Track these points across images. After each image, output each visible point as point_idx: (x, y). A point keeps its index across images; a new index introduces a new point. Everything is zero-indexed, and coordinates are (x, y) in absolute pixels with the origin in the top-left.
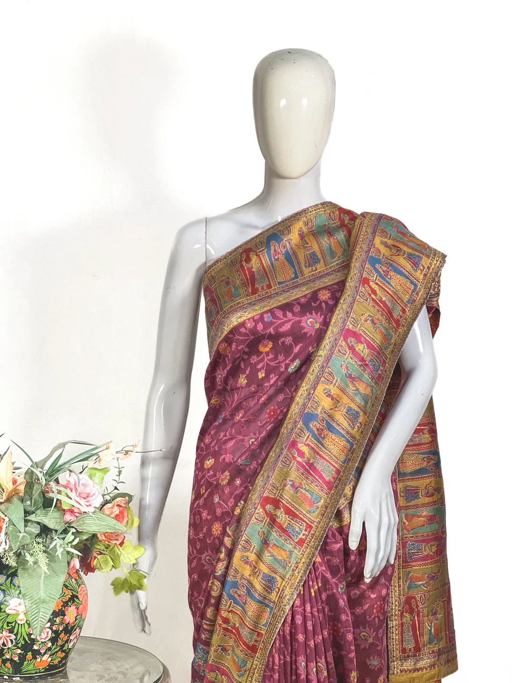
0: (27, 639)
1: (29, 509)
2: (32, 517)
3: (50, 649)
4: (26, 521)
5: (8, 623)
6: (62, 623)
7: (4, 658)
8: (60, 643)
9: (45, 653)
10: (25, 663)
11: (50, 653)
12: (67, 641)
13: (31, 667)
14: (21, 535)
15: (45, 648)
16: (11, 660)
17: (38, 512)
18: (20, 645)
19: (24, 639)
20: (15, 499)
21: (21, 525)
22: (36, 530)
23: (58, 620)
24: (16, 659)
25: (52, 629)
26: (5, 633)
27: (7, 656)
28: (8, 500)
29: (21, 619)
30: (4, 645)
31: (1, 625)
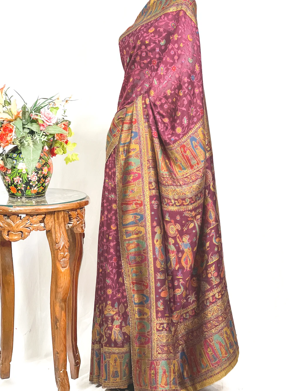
0: (27, 180)
1: (24, 123)
2: (26, 126)
3: (37, 185)
4: (24, 128)
5: (19, 173)
6: (42, 173)
8: (41, 182)
9: (35, 186)
10: (27, 191)
11: (37, 187)
12: (44, 182)
13: (29, 193)
14: (21, 133)
15: (35, 184)
16: (21, 190)
17: (29, 124)
18: (24, 183)
19: (26, 180)
20: (18, 119)
21: (21, 129)
22: (28, 131)
23: (40, 172)
24: (23, 189)
25: (37, 176)
26: (18, 178)
27: (19, 188)
28: (16, 119)
29: (24, 171)
30: (17, 183)
31: (15, 174)
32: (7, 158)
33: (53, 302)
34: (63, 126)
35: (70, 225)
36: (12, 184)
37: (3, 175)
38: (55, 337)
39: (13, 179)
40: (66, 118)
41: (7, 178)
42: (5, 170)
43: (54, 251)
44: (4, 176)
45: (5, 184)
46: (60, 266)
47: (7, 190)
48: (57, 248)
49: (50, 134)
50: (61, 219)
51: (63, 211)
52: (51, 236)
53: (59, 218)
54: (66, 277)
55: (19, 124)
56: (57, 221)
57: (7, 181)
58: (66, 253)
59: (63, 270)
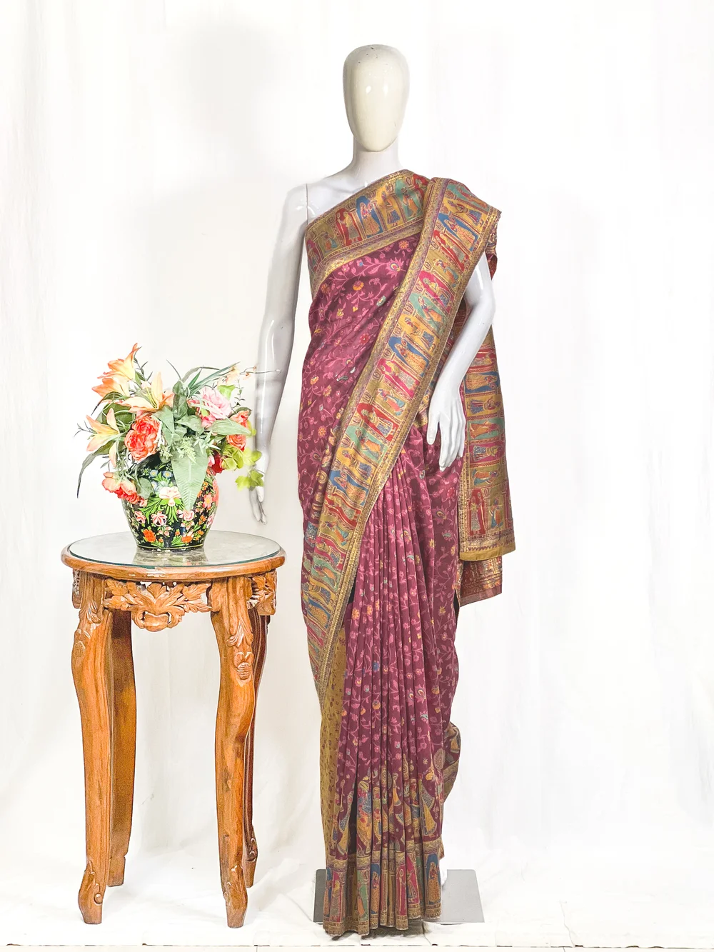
0: (176, 519)
1: (177, 415)
2: (180, 422)
3: (193, 527)
4: (176, 425)
5: (162, 506)
6: (202, 507)
7: (158, 534)
8: (201, 523)
9: (189, 530)
10: (174, 538)
11: (193, 530)
12: (206, 522)
13: (179, 541)
14: (173, 435)
15: (190, 526)
16: (163, 536)
17: (185, 418)
18: (170, 524)
19: (174, 519)
20: (166, 408)
21: (171, 428)
22: (183, 431)
23: (199, 504)
24: (168, 535)
25: (194, 511)
26: (159, 514)
27: (161, 533)
28: (160, 409)
29: (172, 503)
30: (158, 523)
31: (156, 507)
32: (139, 477)
33: (222, 742)
34: (241, 420)
35: (254, 602)
36: (147, 525)
37: (130, 509)
38: (223, 806)
39: (150, 517)
40: (243, 404)
41: (140, 515)
42: (136, 501)
43: (225, 649)
44: (133, 510)
45: (133, 524)
46: (237, 676)
47: (137, 535)
48: (233, 644)
49: (219, 435)
50: (239, 592)
51: (243, 576)
52: (221, 622)
53: (236, 588)
54: (246, 697)
55: (167, 418)
56: (232, 595)
57: (138, 520)
58: (248, 653)
59: (241, 684)
